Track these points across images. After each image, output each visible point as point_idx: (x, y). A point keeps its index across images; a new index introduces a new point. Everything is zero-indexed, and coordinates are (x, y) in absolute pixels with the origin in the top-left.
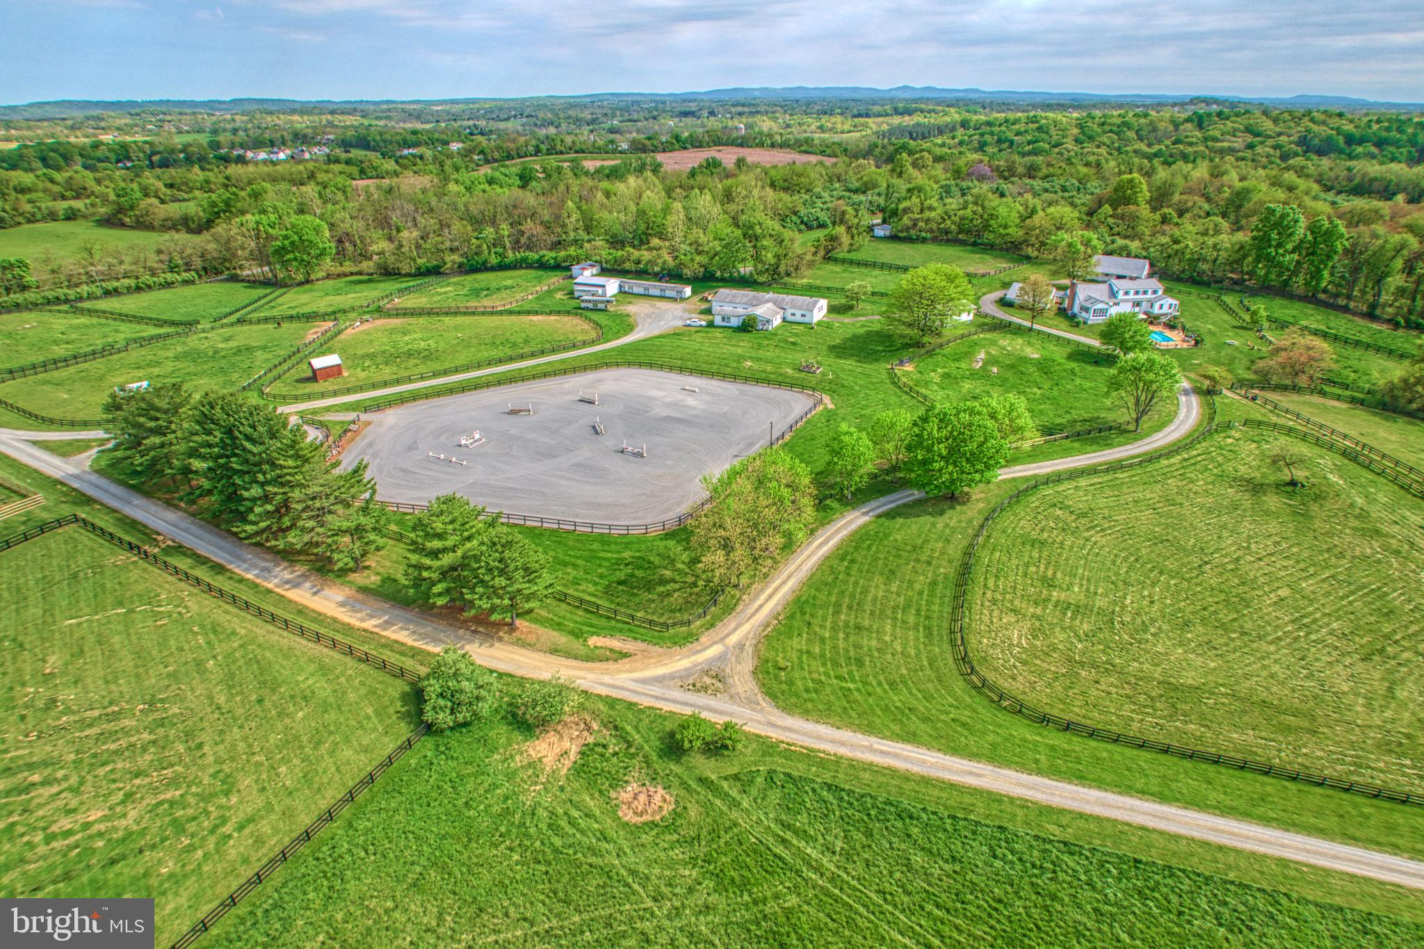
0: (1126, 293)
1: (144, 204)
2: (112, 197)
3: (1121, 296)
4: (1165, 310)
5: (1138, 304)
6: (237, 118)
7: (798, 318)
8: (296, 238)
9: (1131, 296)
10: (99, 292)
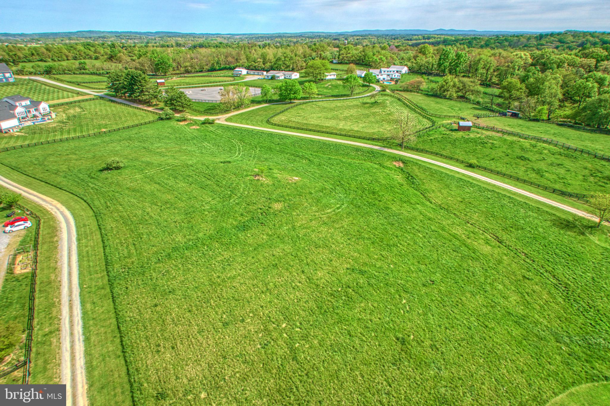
0: (384, 72)
1: (119, 55)
2: (109, 53)
3: (383, 73)
4: (396, 77)
5: (388, 75)
6: (157, 39)
7: (288, 77)
8: (162, 61)
9: (386, 73)
10: (105, 73)
